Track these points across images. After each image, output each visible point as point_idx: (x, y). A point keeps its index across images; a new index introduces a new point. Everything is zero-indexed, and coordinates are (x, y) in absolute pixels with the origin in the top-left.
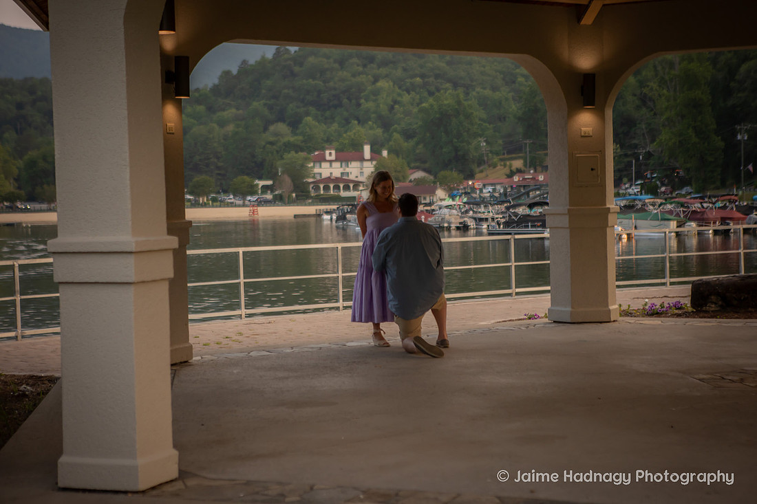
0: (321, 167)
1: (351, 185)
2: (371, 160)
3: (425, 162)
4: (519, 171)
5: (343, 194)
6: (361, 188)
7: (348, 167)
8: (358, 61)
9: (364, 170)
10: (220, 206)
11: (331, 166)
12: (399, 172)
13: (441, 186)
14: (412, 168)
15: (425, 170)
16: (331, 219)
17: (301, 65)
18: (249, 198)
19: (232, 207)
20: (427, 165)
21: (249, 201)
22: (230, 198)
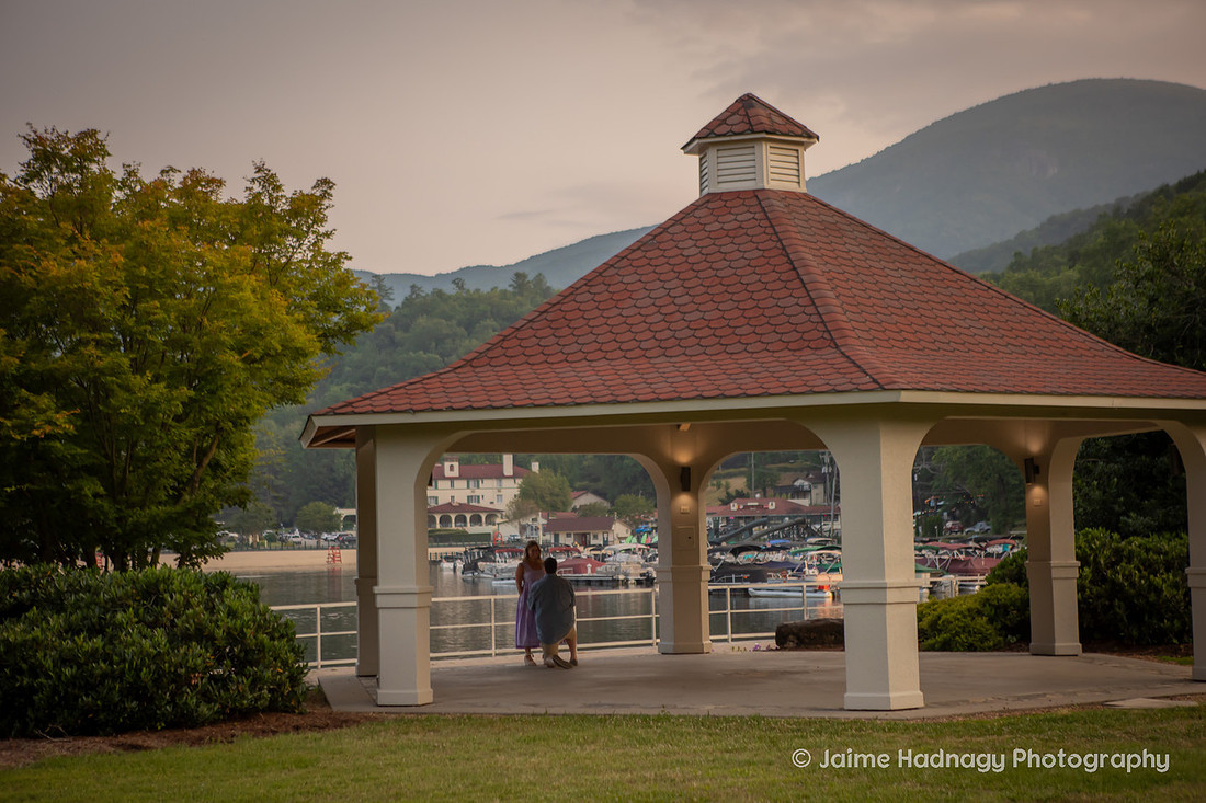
0: (436, 487)
1: (483, 516)
2: (514, 477)
3: (596, 480)
4: (740, 495)
5: (471, 529)
6: (498, 520)
7: (478, 487)
8: (494, 323)
9: (503, 492)
10: (282, 549)
11: (452, 485)
12: (557, 496)
13: (619, 518)
14: (578, 490)
15: (596, 493)
16: (455, 568)
17: (406, 329)
18: (325, 535)
19: (299, 549)
20: (600, 485)
21: (326, 540)
22: (296, 535)
